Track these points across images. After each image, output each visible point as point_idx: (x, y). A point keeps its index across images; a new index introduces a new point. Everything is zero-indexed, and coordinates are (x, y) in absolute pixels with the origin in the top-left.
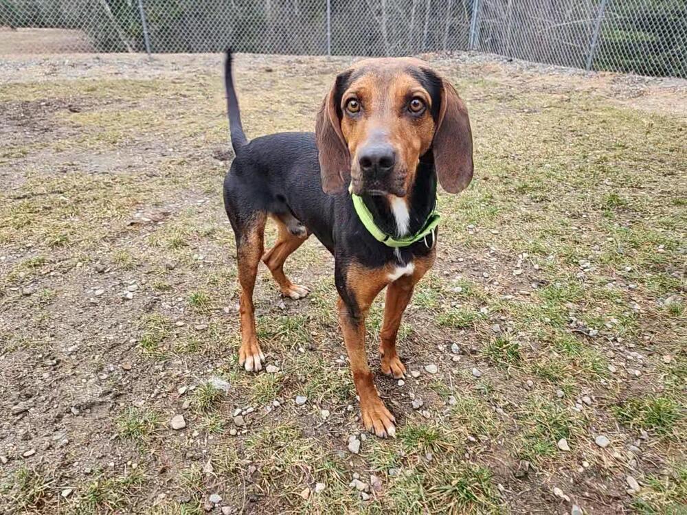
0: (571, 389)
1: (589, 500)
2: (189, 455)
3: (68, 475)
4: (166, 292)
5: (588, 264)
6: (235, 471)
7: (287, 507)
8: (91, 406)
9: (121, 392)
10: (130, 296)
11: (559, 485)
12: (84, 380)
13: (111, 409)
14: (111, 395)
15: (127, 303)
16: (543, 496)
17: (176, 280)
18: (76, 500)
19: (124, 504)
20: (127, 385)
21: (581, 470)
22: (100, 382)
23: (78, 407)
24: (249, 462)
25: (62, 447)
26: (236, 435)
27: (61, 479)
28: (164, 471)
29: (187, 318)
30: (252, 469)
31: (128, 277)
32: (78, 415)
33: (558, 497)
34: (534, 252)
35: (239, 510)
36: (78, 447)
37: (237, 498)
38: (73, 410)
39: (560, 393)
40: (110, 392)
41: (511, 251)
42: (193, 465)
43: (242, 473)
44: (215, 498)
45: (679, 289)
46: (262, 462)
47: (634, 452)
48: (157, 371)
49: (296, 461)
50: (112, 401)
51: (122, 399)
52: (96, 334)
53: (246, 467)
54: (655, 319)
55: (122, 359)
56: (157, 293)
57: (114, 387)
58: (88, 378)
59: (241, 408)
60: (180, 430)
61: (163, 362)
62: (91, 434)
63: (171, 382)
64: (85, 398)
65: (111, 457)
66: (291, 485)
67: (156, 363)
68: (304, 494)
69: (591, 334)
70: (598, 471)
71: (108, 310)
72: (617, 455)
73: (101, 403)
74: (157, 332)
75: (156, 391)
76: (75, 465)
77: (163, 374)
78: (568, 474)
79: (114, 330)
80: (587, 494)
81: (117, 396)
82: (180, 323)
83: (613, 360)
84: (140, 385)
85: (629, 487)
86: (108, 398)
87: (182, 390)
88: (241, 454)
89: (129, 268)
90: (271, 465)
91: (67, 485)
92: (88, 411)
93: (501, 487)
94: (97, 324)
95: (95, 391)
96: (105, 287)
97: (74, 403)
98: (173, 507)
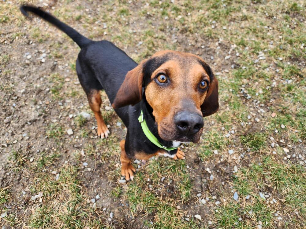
0: (228, 127)
1: (218, 173)
2: (75, 146)
3: (31, 152)
4: (60, 59)
5: (263, 54)
6: (92, 155)
7: (111, 170)
8: (35, 121)
9: (46, 115)
10: (43, 60)
11: (209, 167)
12: (30, 108)
13: (44, 123)
14: (42, 116)
15: (43, 65)
16: (202, 171)
17: (64, 51)
18: (35, 163)
19: (53, 165)
20: (48, 111)
21: (219, 162)
22: (37, 110)
23: (30, 122)
24: (98, 151)
25: (27, 140)
26: (93, 138)
27: (29, 154)
28: (66, 152)
29: (71, 76)
30: (98, 154)
31: (41, 48)
32: (31, 125)
33: (207, 172)
34: (239, 44)
35: (94, 169)
36: (33, 140)
37: (93, 164)
38: (28, 123)
39: (223, 128)
40: (42, 115)
41: (229, 42)
42: (77, 151)
43: (95, 155)
44: (85, 164)
45: (298, 74)
46: (102, 152)
47: (242, 157)
48: (60, 105)
49: (115, 153)
50: (43, 120)
51: (47, 118)
52: (31, 83)
53: (96, 153)
54: (279, 91)
55: (44, 98)
56: (56, 60)
57: (43, 112)
58: (32, 107)
59: (95, 125)
60: (71, 135)
61: (62, 101)
62: (37, 134)
63: (66, 111)
64: (32, 118)
65: (46, 145)
66: (113, 161)
67: (59, 101)
68: (117, 165)
69: (248, 98)
70: (225, 163)
71: (34, 69)
72: (234, 158)
73: (39, 120)
74: (58, 84)
75: (60, 116)
76: (33, 147)
77: (62, 107)
78: (214, 163)
79: (38, 81)
80: (218, 171)
81: (45, 117)
82: (67, 80)
83: (251, 112)
84: (54, 111)
85: (234, 170)
86: (41, 117)
87: (71, 116)
88: (94, 147)
89: (41, 41)
90: (105, 154)
91: (31, 157)
92: (35, 123)
93: (188, 167)
94: (31, 77)
95: (36, 114)
96: (31, 53)
97: (28, 120)
98: (70, 167)
